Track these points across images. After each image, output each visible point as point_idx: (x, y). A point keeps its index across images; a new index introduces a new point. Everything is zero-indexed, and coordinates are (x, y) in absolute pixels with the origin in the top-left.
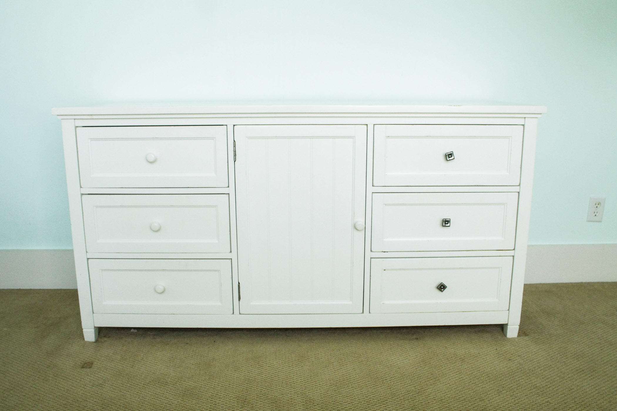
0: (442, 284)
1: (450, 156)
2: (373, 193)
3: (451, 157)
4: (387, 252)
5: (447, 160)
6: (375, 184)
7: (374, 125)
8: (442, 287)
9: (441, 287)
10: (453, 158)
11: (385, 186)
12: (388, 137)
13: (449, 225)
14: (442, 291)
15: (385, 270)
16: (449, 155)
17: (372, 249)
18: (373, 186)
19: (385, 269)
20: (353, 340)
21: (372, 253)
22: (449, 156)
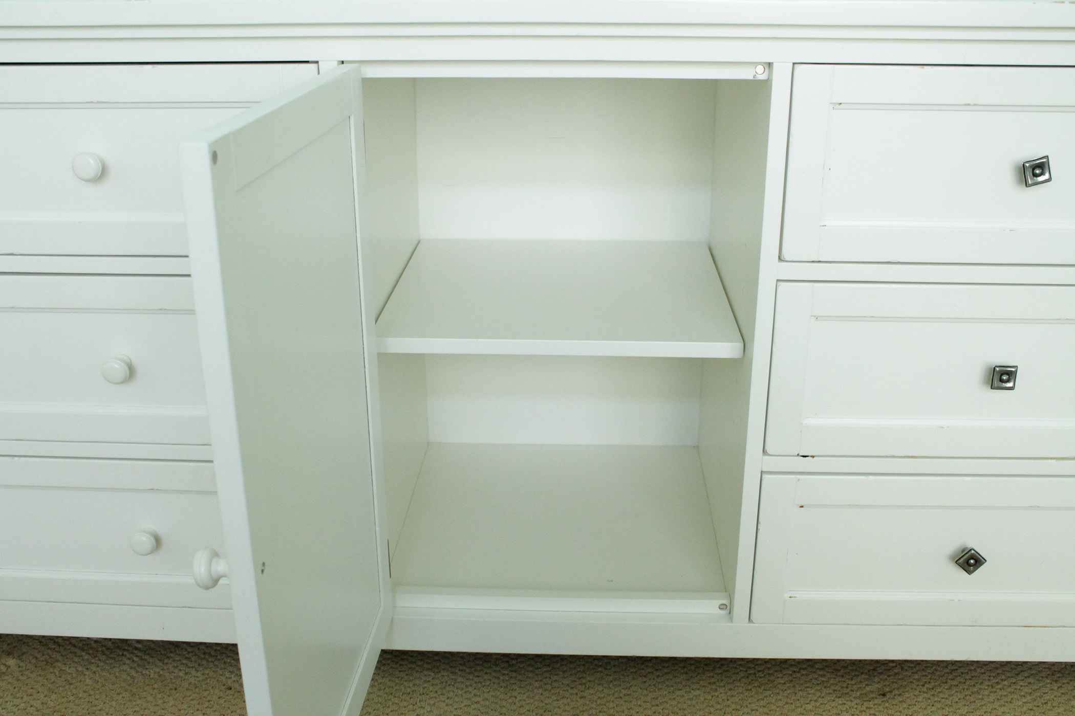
0: (973, 552)
1: (1038, 172)
2: (779, 283)
3: (1042, 174)
4: (813, 457)
5: (1027, 185)
6: (786, 255)
7: (794, 64)
8: (972, 561)
9: (967, 562)
10: (1046, 176)
11: (819, 262)
12: (838, 106)
13: (1010, 385)
14: (969, 572)
15: (802, 507)
16: (1034, 167)
17: (767, 448)
18: (780, 259)
19: (802, 504)
20: (697, 692)
21: (766, 457)
22: (1033, 169)
